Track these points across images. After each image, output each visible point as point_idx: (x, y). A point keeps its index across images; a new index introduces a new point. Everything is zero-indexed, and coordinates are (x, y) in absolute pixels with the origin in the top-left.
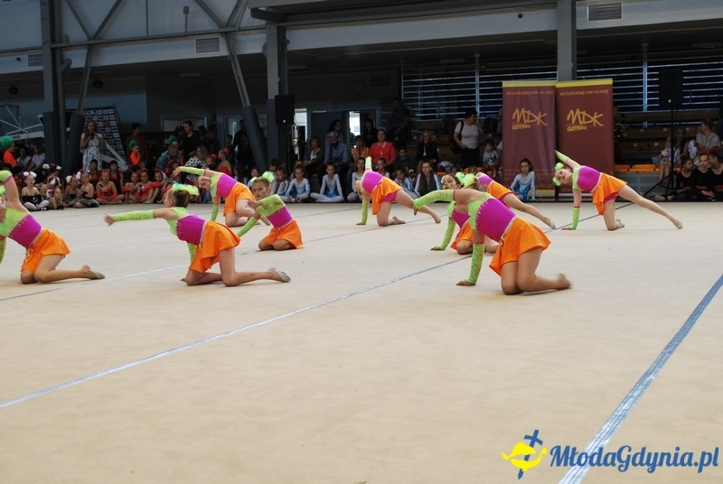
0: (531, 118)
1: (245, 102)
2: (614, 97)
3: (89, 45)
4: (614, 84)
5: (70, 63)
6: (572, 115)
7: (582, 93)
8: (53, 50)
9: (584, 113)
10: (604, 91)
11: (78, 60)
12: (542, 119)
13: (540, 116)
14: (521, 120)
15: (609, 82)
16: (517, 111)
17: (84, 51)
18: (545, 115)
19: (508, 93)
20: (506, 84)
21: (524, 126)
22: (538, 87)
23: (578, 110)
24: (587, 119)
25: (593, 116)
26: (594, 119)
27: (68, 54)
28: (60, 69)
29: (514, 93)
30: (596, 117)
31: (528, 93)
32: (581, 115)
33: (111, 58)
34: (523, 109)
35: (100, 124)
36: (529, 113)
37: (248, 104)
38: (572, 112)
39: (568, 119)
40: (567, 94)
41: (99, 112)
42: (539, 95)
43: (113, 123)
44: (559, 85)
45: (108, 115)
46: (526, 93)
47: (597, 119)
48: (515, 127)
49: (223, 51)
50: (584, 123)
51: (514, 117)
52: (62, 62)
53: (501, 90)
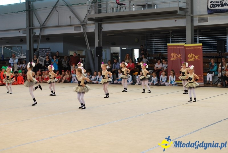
0: (177, 56)
1: (88, 48)
2: (203, 50)
3: (41, 28)
4: (203, 45)
5: (35, 34)
6: (190, 56)
7: (192, 48)
8: (30, 29)
9: (193, 55)
10: (200, 48)
11: (37, 33)
12: (180, 56)
13: (179, 56)
14: (173, 56)
15: (201, 44)
16: (172, 54)
17: (39, 30)
18: (181, 55)
19: (169, 48)
20: (168, 44)
21: (175, 59)
22: (179, 46)
23: (191, 54)
24: (194, 57)
25: (196, 56)
26: (196, 57)
27: (35, 31)
28: (32, 36)
29: (171, 48)
30: (197, 56)
31: (175, 48)
32: (192, 56)
33: (48, 32)
34: (174, 53)
35: (46, 54)
36: (176, 54)
37: (89, 49)
38: (189, 54)
39: (188, 57)
40: (188, 48)
41: (45, 50)
42: (179, 48)
43: (50, 54)
44: (186, 45)
45: (48, 51)
46: (175, 47)
47: (197, 57)
48: (171, 59)
49: (82, 31)
50: (193, 58)
51: (171, 56)
52: (33, 33)
53: (167, 46)
